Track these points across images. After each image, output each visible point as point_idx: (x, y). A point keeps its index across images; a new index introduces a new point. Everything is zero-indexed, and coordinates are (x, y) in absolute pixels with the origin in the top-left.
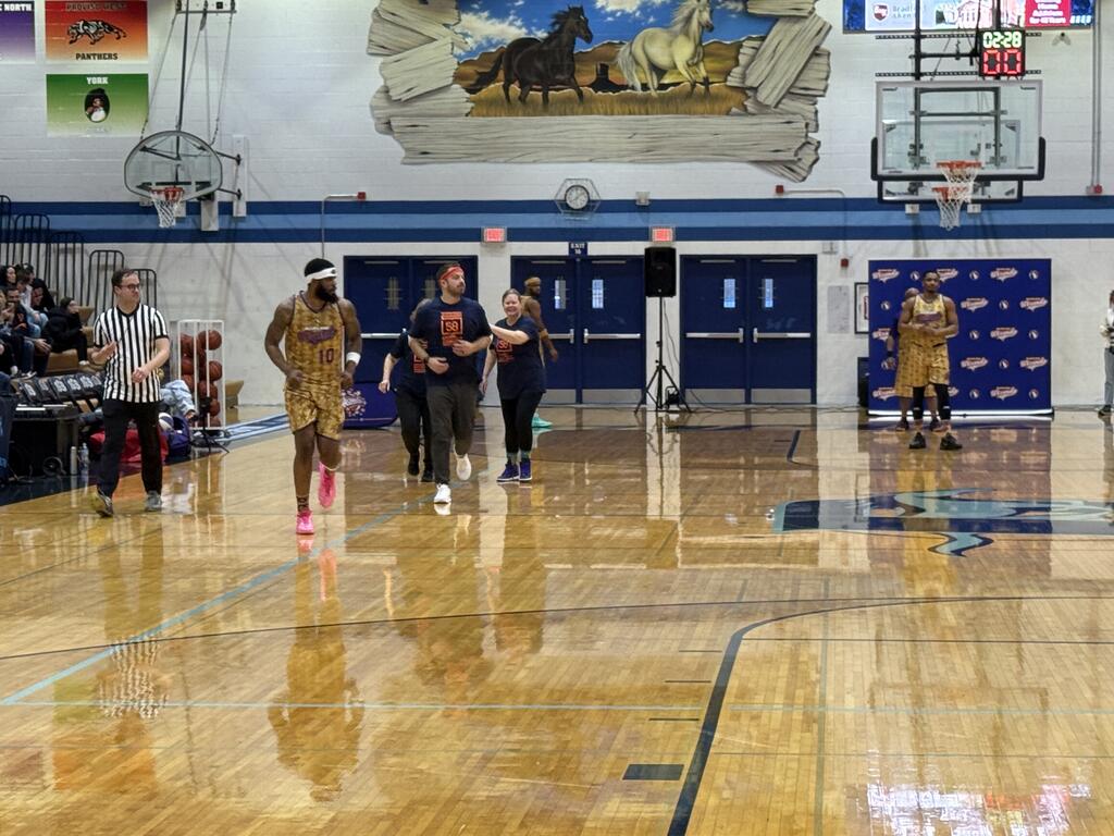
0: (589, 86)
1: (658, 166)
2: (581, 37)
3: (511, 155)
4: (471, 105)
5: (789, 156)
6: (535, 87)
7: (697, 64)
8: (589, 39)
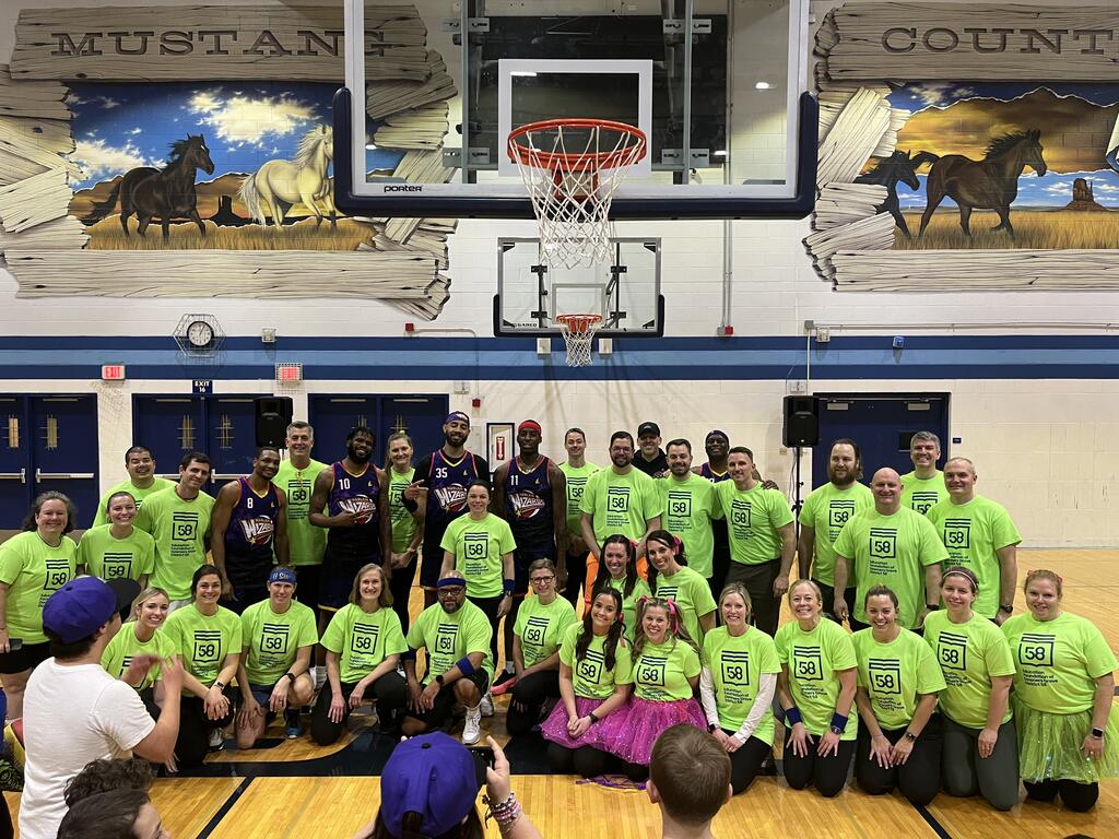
0: (211, 219)
1: (285, 302)
2: (201, 167)
3: (132, 289)
4: (87, 237)
5: (419, 294)
6: (154, 219)
7: (323, 198)
8: (210, 169)
